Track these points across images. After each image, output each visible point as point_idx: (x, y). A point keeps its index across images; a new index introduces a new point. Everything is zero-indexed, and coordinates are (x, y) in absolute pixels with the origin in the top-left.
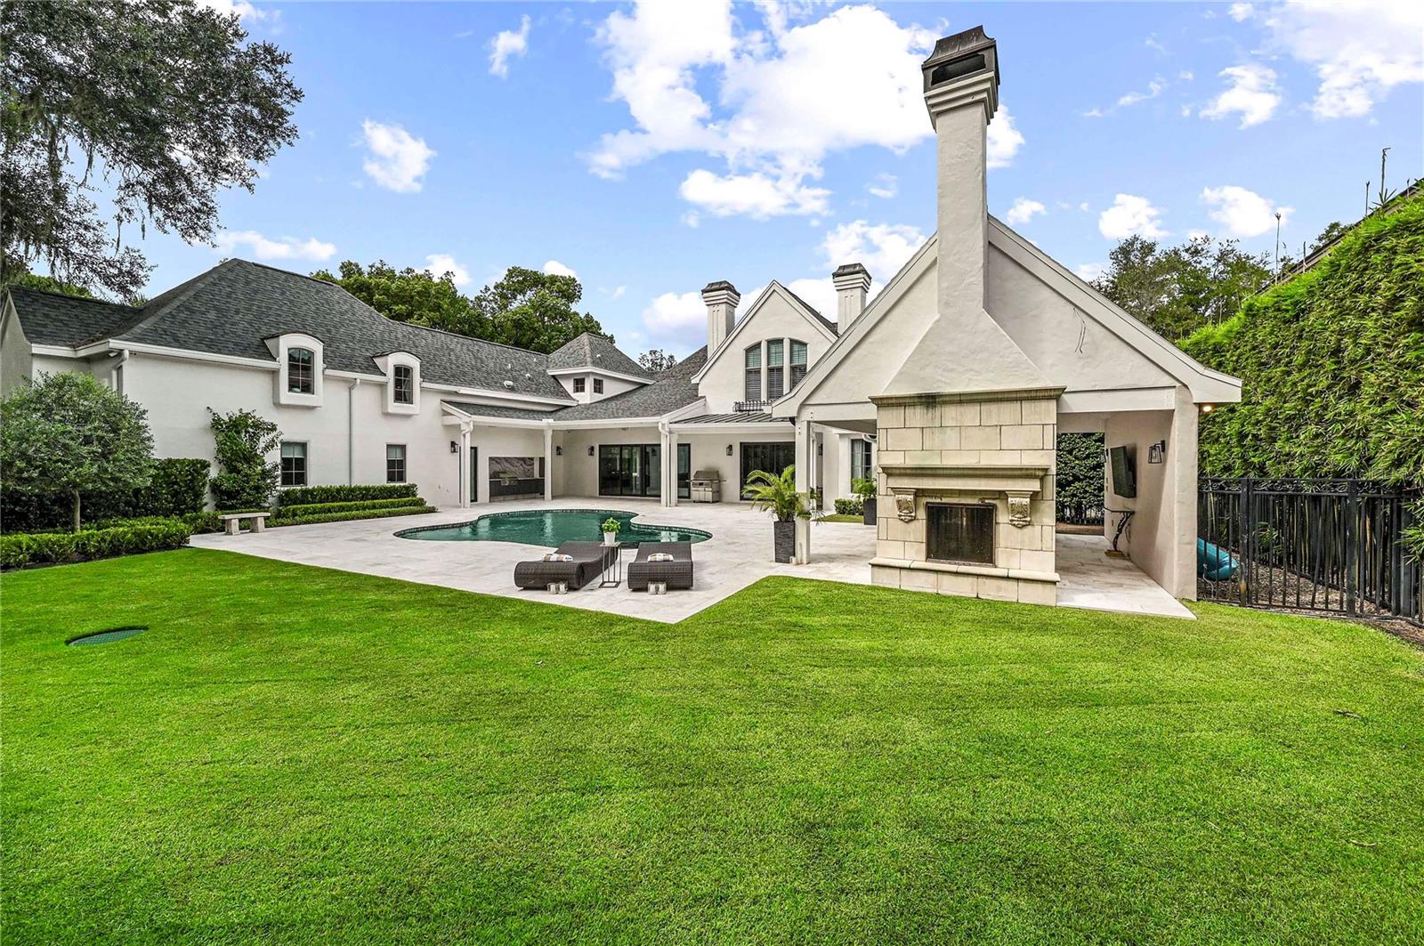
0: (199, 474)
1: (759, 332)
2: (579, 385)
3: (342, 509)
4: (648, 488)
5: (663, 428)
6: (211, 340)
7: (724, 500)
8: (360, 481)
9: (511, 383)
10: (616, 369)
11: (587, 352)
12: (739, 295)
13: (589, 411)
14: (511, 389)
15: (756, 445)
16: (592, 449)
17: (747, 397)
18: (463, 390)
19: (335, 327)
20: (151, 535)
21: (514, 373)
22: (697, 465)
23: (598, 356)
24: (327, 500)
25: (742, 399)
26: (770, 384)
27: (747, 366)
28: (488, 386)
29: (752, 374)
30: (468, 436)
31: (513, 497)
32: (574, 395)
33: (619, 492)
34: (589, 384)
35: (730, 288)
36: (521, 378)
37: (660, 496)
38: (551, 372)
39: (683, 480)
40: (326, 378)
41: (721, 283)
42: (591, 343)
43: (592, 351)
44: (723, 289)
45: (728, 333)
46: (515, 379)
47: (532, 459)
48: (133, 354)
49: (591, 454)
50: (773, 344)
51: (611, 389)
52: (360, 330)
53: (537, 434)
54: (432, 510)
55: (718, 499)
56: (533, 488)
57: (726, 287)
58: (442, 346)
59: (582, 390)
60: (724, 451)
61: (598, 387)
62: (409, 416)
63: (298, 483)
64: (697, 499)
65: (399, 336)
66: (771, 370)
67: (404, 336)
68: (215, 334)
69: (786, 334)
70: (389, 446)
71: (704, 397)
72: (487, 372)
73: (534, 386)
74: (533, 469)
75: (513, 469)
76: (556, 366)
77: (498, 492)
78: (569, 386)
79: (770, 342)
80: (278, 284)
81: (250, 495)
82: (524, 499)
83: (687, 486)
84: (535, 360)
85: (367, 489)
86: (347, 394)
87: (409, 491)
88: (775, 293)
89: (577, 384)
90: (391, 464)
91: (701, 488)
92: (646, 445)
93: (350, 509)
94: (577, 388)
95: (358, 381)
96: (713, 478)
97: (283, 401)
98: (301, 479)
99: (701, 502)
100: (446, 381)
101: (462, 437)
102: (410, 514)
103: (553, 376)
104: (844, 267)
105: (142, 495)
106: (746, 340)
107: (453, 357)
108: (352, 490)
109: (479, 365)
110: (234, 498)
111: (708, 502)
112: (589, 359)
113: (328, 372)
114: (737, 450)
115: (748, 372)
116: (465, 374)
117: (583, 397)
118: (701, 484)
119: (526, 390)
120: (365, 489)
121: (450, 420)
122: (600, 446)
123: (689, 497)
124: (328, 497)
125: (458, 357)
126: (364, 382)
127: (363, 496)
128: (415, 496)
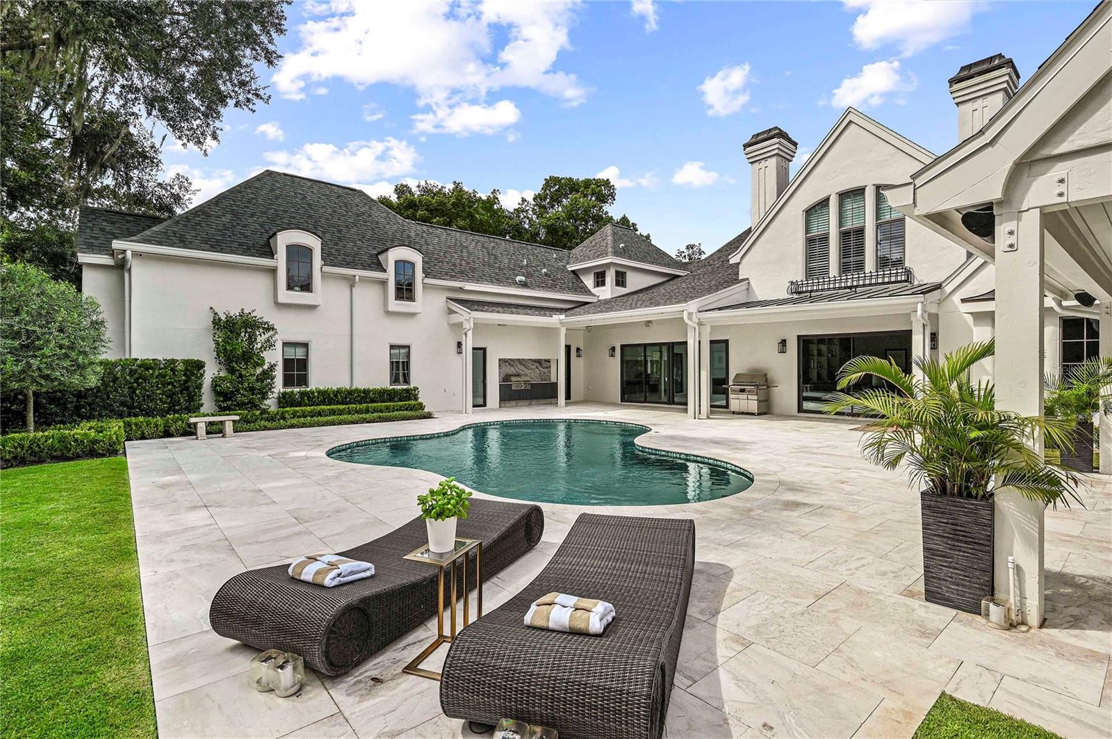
0: (193, 374)
1: (825, 184)
2: (600, 280)
3: (333, 412)
4: (675, 395)
5: (690, 318)
6: (217, 241)
7: (776, 410)
8: (361, 383)
9: (523, 278)
10: (642, 260)
11: (609, 242)
12: (795, 144)
13: (608, 305)
14: (524, 285)
15: (822, 340)
16: (613, 349)
17: (809, 273)
18: (469, 286)
19: (347, 227)
20: (76, 441)
21: (530, 269)
22: (737, 365)
23: (622, 245)
24: (323, 402)
25: (799, 276)
26: (844, 252)
27: (807, 230)
28: (499, 282)
29: (815, 245)
30: (470, 334)
31: (527, 402)
32: (595, 291)
33: (643, 399)
34: (610, 278)
35: (782, 135)
36: (537, 274)
37: (686, 404)
38: (571, 268)
39: (719, 385)
40: (324, 275)
41: (770, 130)
42: (614, 234)
43: (615, 241)
44: (772, 137)
45: (780, 192)
46: (528, 275)
47: (548, 361)
48: (138, 255)
49: (612, 356)
50: (849, 197)
51: (635, 282)
52: (373, 230)
53: (549, 332)
54: (429, 416)
55: (766, 410)
56: (544, 392)
57: (777, 134)
58: (456, 244)
59: (603, 284)
60: (775, 347)
61: (620, 280)
62: (412, 315)
63: (299, 385)
64: (737, 410)
65: (412, 234)
66: (845, 235)
67: (418, 235)
68: (223, 235)
69: (868, 180)
70: (392, 347)
71: (747, 279)
72: (499, 268)
73: (551, 283)
74: (550, 372)
75: (527, 372)
76: (577, 260)
77: (509, 395)
78: (589, 281)
79: (843, 196)
80: (303, 190)
81: (245, 396)
82: (538, 404)
83: (726, 392)
84: (555, 256)
85: (366, 392)
86: (349, 292)
87: (410, 394)
88: (853, 126)
89: (598, 278)
90: (394, 365)
91: (743, 396)
92: (673, 343)
93: (341, 412)
94: (598, 282)
95: (357, 278)
96: (760, 382)
97: (281, 300)
98: (303, 380)
99: (743, 413)
100: (452, 278)
101: (464, 336)
102: (403, 420)
103: (573, 272)
104: (970, 67)
105: (137, 396)
106: (807, 196)
107: (465, 254)
108: (350, 392)
109: (492, 261)
110: (230, 399)
111: (753, 414)
112: (610, 250)
113: (326, 269)
114: (793, 347)
115: (810, 241)
116: (473, 270)
117: (604, 291)
118: (742, 391)
119: (540, 286)
120: (364, 391)
121: (455, 319)
122: (623, 347)
123: (727, 406)
124: (324, 399)
125: (470, 254)
126: (362, 279)
127: (361, 399)
128: (416, 399)
